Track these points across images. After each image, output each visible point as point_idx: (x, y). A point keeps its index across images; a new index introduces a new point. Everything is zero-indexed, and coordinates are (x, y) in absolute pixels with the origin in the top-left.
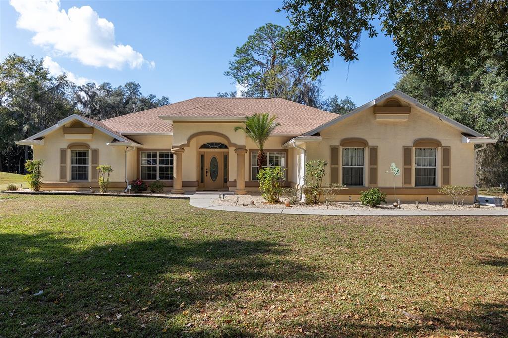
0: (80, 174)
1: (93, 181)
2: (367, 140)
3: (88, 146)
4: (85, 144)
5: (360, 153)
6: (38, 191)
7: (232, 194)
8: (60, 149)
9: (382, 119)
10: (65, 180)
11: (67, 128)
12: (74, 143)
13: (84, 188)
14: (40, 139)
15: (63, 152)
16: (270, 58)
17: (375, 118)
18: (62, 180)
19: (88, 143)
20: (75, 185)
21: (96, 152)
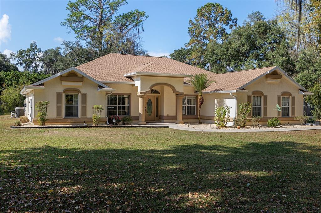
0: (70, 112)
1: (83, 117)
2: (263, 92)
3: (79, 91)
4: (77, 89)
5: (259, 99)
6: (44, 125)
7: (174, 124)
8: (57, 93)
9: (270, 81)
10: (60, 117)
11: (64, 77)
12: (67, 89)
13: (75, 122)
14: (42, 85)
15: (59, 95)
16: (97, 14)
17: (266, 80)
18: (58, 117)
19: (79, 88)
20: (69, 120)
21: (84, 96)
